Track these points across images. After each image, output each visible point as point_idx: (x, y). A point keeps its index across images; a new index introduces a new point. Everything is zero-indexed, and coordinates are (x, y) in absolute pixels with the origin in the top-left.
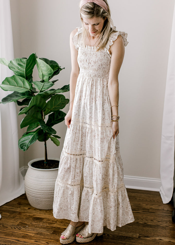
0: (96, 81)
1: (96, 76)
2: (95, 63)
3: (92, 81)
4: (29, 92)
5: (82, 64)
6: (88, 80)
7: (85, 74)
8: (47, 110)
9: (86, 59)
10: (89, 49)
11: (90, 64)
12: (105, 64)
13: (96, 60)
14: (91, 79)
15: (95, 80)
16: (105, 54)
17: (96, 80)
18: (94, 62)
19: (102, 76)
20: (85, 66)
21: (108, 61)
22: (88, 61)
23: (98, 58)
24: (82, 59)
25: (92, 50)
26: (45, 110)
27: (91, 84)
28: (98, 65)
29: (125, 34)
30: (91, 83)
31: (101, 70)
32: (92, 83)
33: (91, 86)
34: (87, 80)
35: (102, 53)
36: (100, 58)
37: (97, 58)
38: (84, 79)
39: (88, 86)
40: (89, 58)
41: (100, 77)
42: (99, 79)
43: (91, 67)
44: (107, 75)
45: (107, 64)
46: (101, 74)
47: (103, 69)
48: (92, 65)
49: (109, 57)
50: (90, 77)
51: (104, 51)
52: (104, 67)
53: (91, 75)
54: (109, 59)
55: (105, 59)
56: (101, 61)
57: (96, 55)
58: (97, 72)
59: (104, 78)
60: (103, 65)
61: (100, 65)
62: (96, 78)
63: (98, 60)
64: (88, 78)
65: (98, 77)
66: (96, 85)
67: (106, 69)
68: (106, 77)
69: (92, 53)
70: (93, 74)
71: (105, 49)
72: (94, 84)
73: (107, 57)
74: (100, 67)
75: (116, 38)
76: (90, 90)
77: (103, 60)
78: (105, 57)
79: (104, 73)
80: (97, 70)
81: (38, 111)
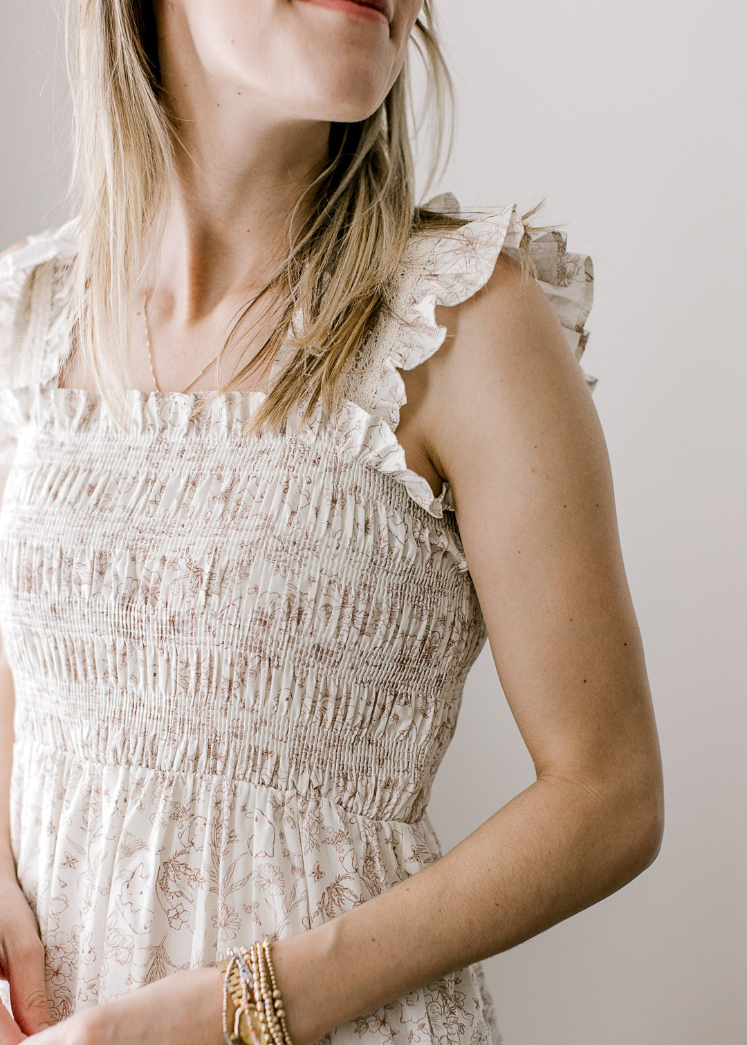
0: (217, 825)
1: (212, 754)
3: (174, 817)
5: (46, 605)
6: (120, 812)
7: (76, 736)
9: (95, 545)
10: (136, 431)
11: (150, 596)
12: (336, 603)
13: (231, 554)
14: (153, 795)
15: (204, 810)
16: (346, 481)
17: (225, 805)
18: (198, 571)
19: (297, 764)
20: (81, 631)
21: (381, 576)
22: (118, 566)
24: (40, 548)
25: (176, 438)
27: (149, 861)
28: (248, 614)
29: (570, 267)
30: (163, 850)
31: (285, 682)
32: (176, 846)
33: (161, 884)
34: (108, 809)
35: (305, 471)
36: (281, 526)
37: (245, 523)
38: (75, 798)
39: (117, 888)
40: (130, 534)
41: (275, 772)
42: (260, 798)
43: (151, 643)
44: (358, 755)
45: (361, 607)
46: (281, 733)
47: (311, 664)
48: (165, 618)
49: (388, 525)
50: (150, 774)
51: (340, 449)
52: (317, 641)
53: (162, 743)
54: (395, 551)
55: (344, 547)
56: (285, 561)
57: (229, 491)
58: (231, 712)
59: (315, 786)
60: (309, 616)
61: (280, 614)
62: (222, 780)
63: (250, 548)
64: (125, 790)
65: (248, 776)
66: (214, 875)
67: (352, 668)
68: (346, 779)
69: (173, 472)
70: (176, 737)
71: (349, 413)
72: (201, 859)
73: (371, 526)
74: (266, 640)
75: (481, 270)
76: (147, 937)
77: (321, 555)
78: (343, 517)
79: (319, 722)
80: (235, 685)
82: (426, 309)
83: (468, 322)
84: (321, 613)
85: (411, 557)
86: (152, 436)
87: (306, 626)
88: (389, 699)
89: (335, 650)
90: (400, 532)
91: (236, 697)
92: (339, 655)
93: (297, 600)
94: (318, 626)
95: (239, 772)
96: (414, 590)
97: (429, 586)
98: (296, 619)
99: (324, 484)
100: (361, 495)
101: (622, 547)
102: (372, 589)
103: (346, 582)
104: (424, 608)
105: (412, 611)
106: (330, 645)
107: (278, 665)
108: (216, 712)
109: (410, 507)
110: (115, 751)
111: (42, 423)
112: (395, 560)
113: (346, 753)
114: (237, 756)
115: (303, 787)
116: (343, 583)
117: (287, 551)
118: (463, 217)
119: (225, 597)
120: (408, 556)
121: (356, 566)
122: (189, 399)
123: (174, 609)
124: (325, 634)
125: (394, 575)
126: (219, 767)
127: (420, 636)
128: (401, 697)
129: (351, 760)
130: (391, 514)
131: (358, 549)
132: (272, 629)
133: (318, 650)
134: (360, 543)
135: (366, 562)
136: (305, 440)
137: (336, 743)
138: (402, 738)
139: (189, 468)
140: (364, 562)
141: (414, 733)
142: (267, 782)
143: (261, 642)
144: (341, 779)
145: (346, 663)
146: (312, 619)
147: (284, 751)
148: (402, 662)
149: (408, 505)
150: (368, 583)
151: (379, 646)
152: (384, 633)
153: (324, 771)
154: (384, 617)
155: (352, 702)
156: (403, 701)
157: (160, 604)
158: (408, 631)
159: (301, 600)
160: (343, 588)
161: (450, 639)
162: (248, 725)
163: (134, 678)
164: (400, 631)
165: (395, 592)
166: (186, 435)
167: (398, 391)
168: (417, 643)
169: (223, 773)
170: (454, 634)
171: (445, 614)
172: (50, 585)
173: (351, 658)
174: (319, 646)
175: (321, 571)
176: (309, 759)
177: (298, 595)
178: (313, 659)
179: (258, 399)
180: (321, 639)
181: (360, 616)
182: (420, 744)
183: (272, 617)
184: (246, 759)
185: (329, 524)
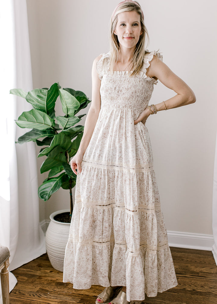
0: (126, 113)
1: (126, 106)
3: (121, 113)
5: (109, 93)
8: (72, 150)
9: (114, 87)
11: (121, 91)
12: (139, 91)
13: (129, 86)
14: (119, 111)
15: (125, 112)
16: (140, 80)
17: (127, 111)
18: (126, 88)
19: (134, 107)
20: (112, 95)
22: (117, 88)
24: (108, 87)
25: (123, 76)
26: (70, 151)
28: (131, 92)
30: (120, 116)
31: (134, 99)
32: (122, 115)
33: (120, 119)
34: (114, 112)
35: (136, 79)
36: (134, 84)
37: (130, 84)
40: (118, 85)
42: (130, 110)
43: (121, 96)
46: (133, 104)
47: (137, 97)
51: (140, 76)
55: (140, 86)
56: (135, 87)
57: (129, 81)
58: (128, 102)
60: (137, 92)
62: (126, 109)
63: (131, 86)
64: (116, 111)
65: (129, 108)
66: (126, 118)
69: (123, 79)
70: (122, 105)
72: (124, 117)
74: (133, 95)
75: (152, 57)
76: (119, 124)
79: (136, 103)
80: (129, 99)
81: (62, 153)
82: (148, 62)
83: (152, 63)
86: (120, 76)
96: (146, 91)
101: (175, 74)
102: (143, 90)
107: (133, 97)
110: (115, 107)
111: (107, 75)
114: (128, 106)
115: (134, 109)
116: (140, 89)
118: (149, 52)
122: (124, 72)
123: (123, 92)
124: (138, 94)
129: (139, 108)
137: (138, 105)
139: (124, 79)
140: (142, 88)
151: (143, 96)
155: (140, 102)
162: (130, 103)
163: (118, 100)
167: (146, 71)
172: (109, 91)
173: (140, 97)
175: (138, 88)
177: (136, 90)
179: (132, 72)
181: (141, 93)
183: (133, 93)
185: (139, 84)
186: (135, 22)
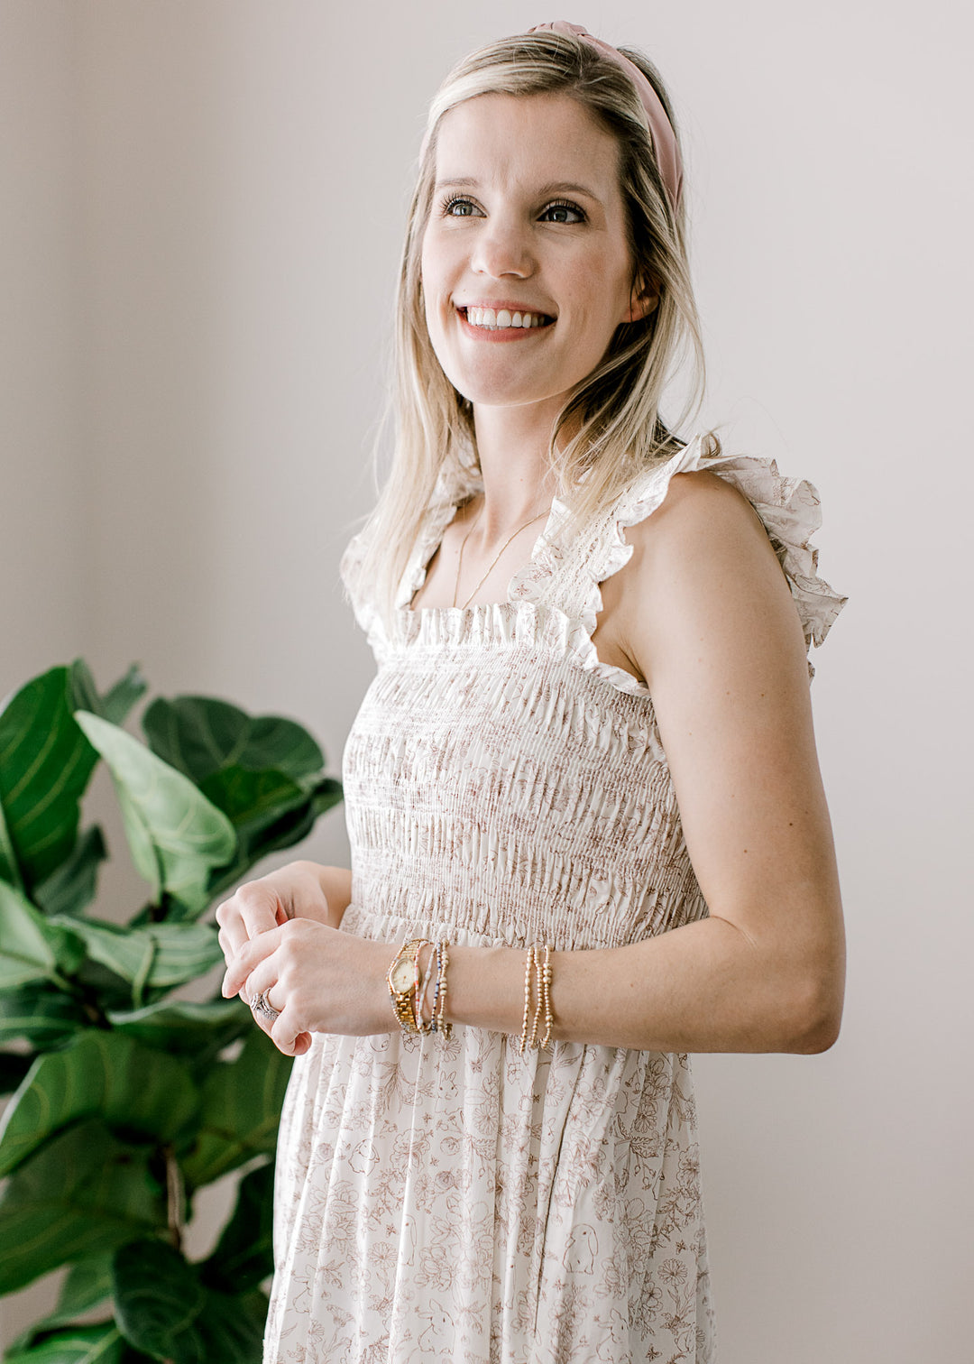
1: (441, 905)
2: (442, 758)
4: (49, 987)
8: (207, 1142)
11: (408, 772)
12: (530, 778)
16: (553, 678)
18: (436, 751)
21: (574, 761)
23: (482, 709)
26: (192, 1149)
28: (464, 786)
31: (491, 846)
35: (524, 668)
36: (497, 712)
37: (472, 710)
41: (487, 922)
44: (557, 917)
45: (552, 785)
46: (491, 890)
47: (511, 831)
48: (415, 790)
49: (584, 717)
50: (402, 921)
51: (552, 650)
52: (514, 811)
53: (411, 896)
54: (590, 739)
55: (541, 733)
56: (494, 742)
57: (471, 686)
58: (453, 869)
59: (519, 937)
60: (508, 789)
61: (486, 786)
62: (447, 927)
63: (471, 731)
65: (466, 924)
67: (546, 838)
68: (545, 935)
70: (420, 892)
71: (556, 619)
73: (569, 717)
74: (476, 808)
77: (522, 738)
78: (546, 707)
79: (520, 883)
80: (455, 846)
81: (124, 1160)
84: (517, 786)
85: (605, 745)
86: (441, 646)
87: (505, 798)
88: (586, 872)
89: (530, 820)
90: (594, 723)
91: (456, 856)
92: (533, 825)
93: (499, 774)
94: (515, 798)
95: (460, 920)
97: (625, 775)
98: (497, 791)
99: (535, 678)
100: (565, 690)
102: (564, 771)
103: (540, 761)
104: (618, 794)
105: (603, 796)
106: (525, 815)
107: (485, 830)
108: (444, 869)
109: (612, 704)
110: (383, 902)
112: (589, 747)
113: (546, 914)
114: (458, 907)
116: (537, 763)
117: (497, 734)
119: (450, 771)
120: (601, 745)
121: (551, 750)
122: (461, 613)
123: (419, 782)
124: (521, 806)
125: (586, 761)
126: (446, 917)
127: (613, 817)
128: (597, 873)
130: (590, 708)
131: (555, 735)
132: (479, 799)
133: (515, 819)
134: (557, 731)
135: (560, 746)
136: (528, 643)
138: (601, 910)
141: (612, 907)
142: (481, 930)
143: (472, 810)
144: (541, 936)
145: (539, 833)
146: (510, 792)
147: (494, 905)
148: (596, 840)
149: (611, 702)
150: (560, 765)
151: (569, 820)
152: (573, 810)
153: (526, 926)
154: (574, 796)
155: (548, 869)
156: (598, 876)
157: (412, 779)
158: (599, 811)
159: (502, 775)
160: (537, 767)
161: (649, 828)
162: (466, 881)
163: (399, 843)
164: (590, 810)
165: (586, 775)
166: (460, 643)
167: (598, 600)
168: (610, 825)
169: (449, 922)
170: (653, 823)
171: (643, 803)
173: (544, 829)
174: (516, 815)
175: (521, 752)
176: (514, 913)
177: (500, 771)
178: (511, 827)
180: (517, 810)
181: (550, 793)
182: (621, 919)
183: (480, 788)
184: (464, 909)
185: (533, 713)
186: (560, 187)
